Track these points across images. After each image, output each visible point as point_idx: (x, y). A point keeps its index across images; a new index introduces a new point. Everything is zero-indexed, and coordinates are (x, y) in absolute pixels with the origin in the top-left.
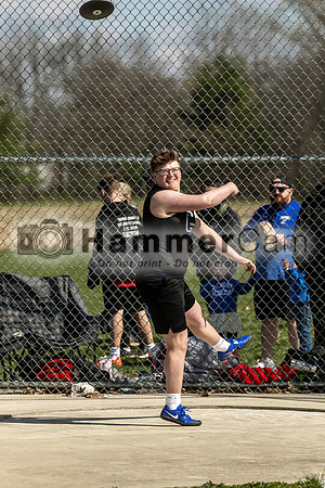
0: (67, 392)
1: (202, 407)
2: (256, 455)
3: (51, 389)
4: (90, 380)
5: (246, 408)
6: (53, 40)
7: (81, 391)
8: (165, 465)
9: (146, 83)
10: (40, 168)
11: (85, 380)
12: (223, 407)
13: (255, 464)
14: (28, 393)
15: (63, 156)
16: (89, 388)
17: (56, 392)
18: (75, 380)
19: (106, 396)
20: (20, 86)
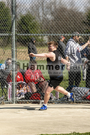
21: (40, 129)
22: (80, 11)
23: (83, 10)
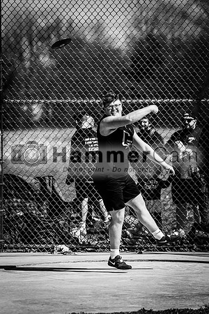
0: (51, 251)
1: (138, 261)
2: (173, 292)
3: (41, 249)
4: (67, 243)
5: (167, 261)
6: (43, 25)
7: (60, 250)
8: (114, 298)
9: (102, 52)
10: (34, 107)
11: (63, 244)
12: (152, 260)
13: (172, 297)
14: (26, 251)
15: (49, 99)
16: (65, 248)
17: (44, 251)
18: (57, 243)
19: (76, 253)
20: (21, 54)
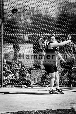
2: (61, 102)
7: (24, 87)
17: (19, 87)
19: (30, 88)
21: (22, 107)
22: (52, 16)
23: (55, 16)
